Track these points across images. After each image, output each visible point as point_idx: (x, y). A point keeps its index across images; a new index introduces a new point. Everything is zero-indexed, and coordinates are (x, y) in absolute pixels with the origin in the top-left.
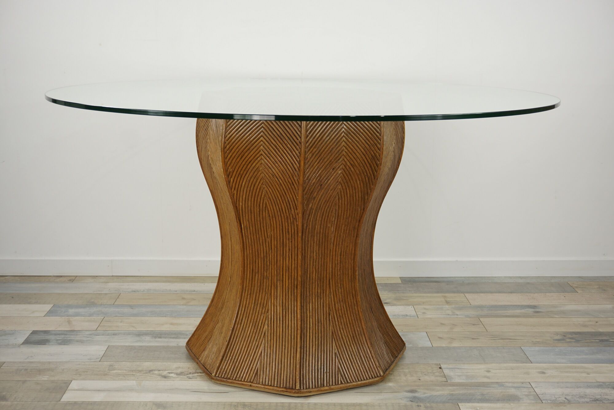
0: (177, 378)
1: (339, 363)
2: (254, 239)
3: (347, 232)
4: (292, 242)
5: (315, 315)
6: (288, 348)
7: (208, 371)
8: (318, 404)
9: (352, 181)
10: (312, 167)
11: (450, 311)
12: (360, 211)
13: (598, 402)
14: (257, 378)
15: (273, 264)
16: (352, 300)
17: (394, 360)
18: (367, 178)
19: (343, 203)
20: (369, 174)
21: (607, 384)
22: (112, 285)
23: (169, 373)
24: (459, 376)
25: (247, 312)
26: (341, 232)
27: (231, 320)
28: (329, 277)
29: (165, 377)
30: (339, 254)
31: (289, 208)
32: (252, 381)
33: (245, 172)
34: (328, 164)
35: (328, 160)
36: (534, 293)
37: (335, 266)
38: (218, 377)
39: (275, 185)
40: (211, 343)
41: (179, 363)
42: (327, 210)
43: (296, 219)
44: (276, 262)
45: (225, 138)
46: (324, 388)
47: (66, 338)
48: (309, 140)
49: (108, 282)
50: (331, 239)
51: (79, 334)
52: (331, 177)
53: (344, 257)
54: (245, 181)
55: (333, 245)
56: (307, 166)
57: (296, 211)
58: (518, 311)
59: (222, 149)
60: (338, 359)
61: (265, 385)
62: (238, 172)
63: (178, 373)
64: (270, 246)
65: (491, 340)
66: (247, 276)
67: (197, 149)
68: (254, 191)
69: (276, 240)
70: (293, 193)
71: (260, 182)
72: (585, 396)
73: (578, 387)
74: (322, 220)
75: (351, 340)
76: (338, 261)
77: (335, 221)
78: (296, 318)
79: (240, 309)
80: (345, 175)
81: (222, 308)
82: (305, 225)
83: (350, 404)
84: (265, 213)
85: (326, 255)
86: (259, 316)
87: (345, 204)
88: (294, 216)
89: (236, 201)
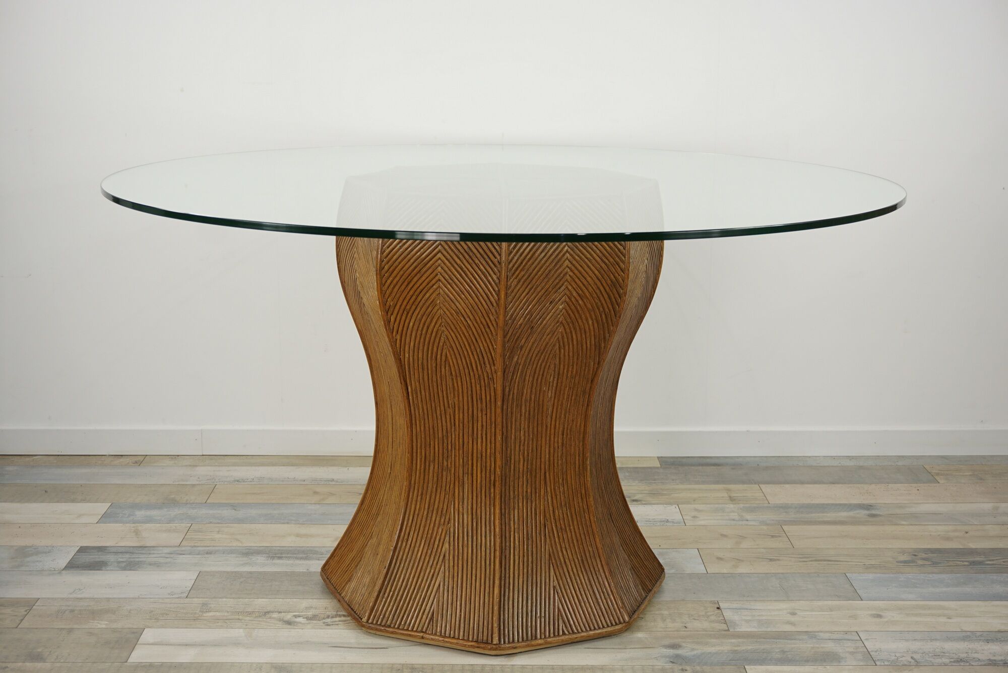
0: (308, 624)
1: (559, 602)
2: (427, 409)
3: (573, 398)
4: (486, 414)
5: (522, 528)
6: (481, 579)
7: (357, 614)
8: (528, 666)
9: (580, 321)
10: (518, 299)
11: (736, 514)
12: (594, 365)
13: (962, 664)
14: (433, 626)
15: (457, 448)
16: (581, 504)
17: (646, 596)
18: (603, 316)
19: (567, 354)
20: (607, 310)
21: (978, 634)
22: (204, 471)
23: (296, 616)
24: (747, 621)
25: (416, 523)
26: (563, 398)
27: (391, 536)
28: (545, 469)
29: (289, 623)
30: (560, 433)
31: (482, 363)
32: (424, 630)
33: (414, 307)
34: (543, 294)
35: (542, 289)
36: (871, 484)
37: (554, 452)
38: (372, 623)
39: (460, 328)
40: (360, 570)
41: (311, 600)
42: (541, 365)
43: (493, 380)
44: (461, 445)
45: (382, 253)
46: (537, 642)
47: (132, 560)
48: (513, 258)
49: (196, 466)
50: (548, 409)
51: (152, 552)
52: (548, 314)
53: (569, 436)
54: (413, 320)
55: (552, 418)
56: (510, 299)
57: (493, 368)
58: (844, 515)
59: (377, 271)
60: (558, 595)
61: (445, 637)
62: (403, 307)
63: (310, 616)
64: (453, 421)
65: (800, 561)
66: (416, 467)
67: (338, 267)
68: (428, 336)
69: (461, 411)
70: (488, 341)
71: (436, 323)
72: (942, 654)
73: (932, 640)
74: (533, 381)
75: (578, 566)
76: (558, 442)
77: (553, 382)
78: (493, 533)
79: (406, 519)
80: (570, 312)
81: (378, 514)
82: (507, 389)
83: (577, 667)
84: (446, 370)
85: (539, 435)
86: (436, 528)
87: (569, 355)
88: (490, 375)
89: (399, 351)
